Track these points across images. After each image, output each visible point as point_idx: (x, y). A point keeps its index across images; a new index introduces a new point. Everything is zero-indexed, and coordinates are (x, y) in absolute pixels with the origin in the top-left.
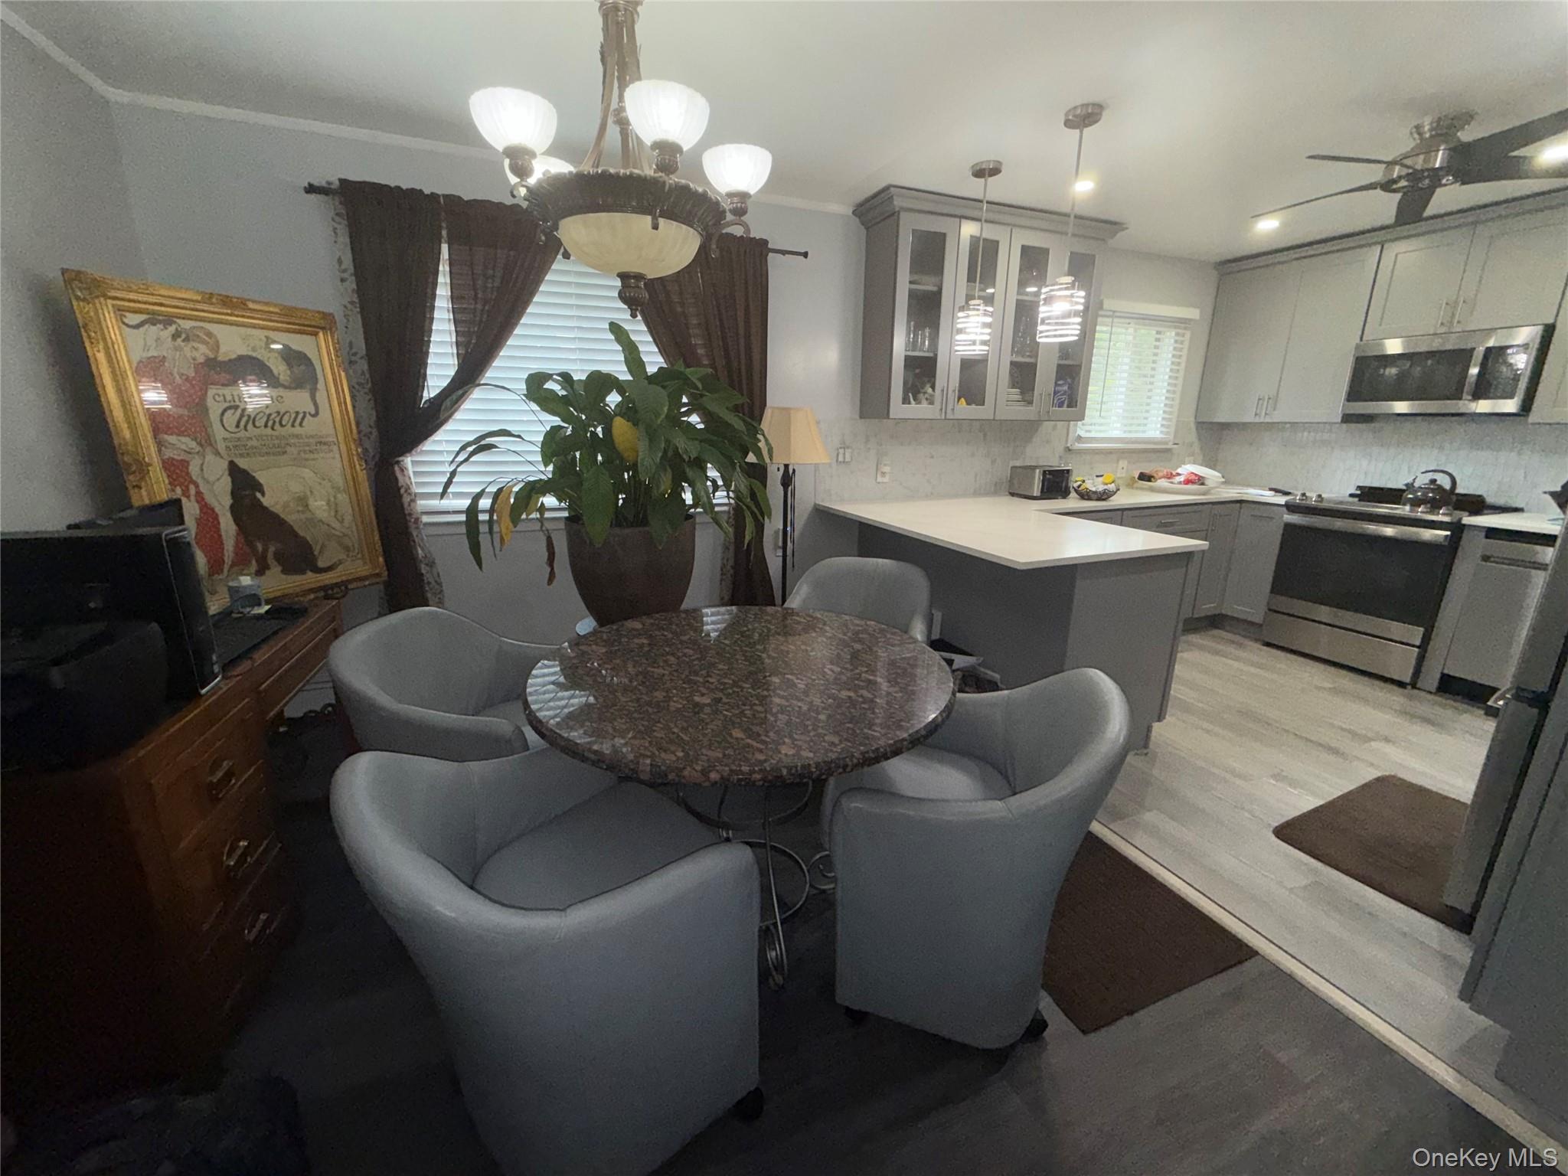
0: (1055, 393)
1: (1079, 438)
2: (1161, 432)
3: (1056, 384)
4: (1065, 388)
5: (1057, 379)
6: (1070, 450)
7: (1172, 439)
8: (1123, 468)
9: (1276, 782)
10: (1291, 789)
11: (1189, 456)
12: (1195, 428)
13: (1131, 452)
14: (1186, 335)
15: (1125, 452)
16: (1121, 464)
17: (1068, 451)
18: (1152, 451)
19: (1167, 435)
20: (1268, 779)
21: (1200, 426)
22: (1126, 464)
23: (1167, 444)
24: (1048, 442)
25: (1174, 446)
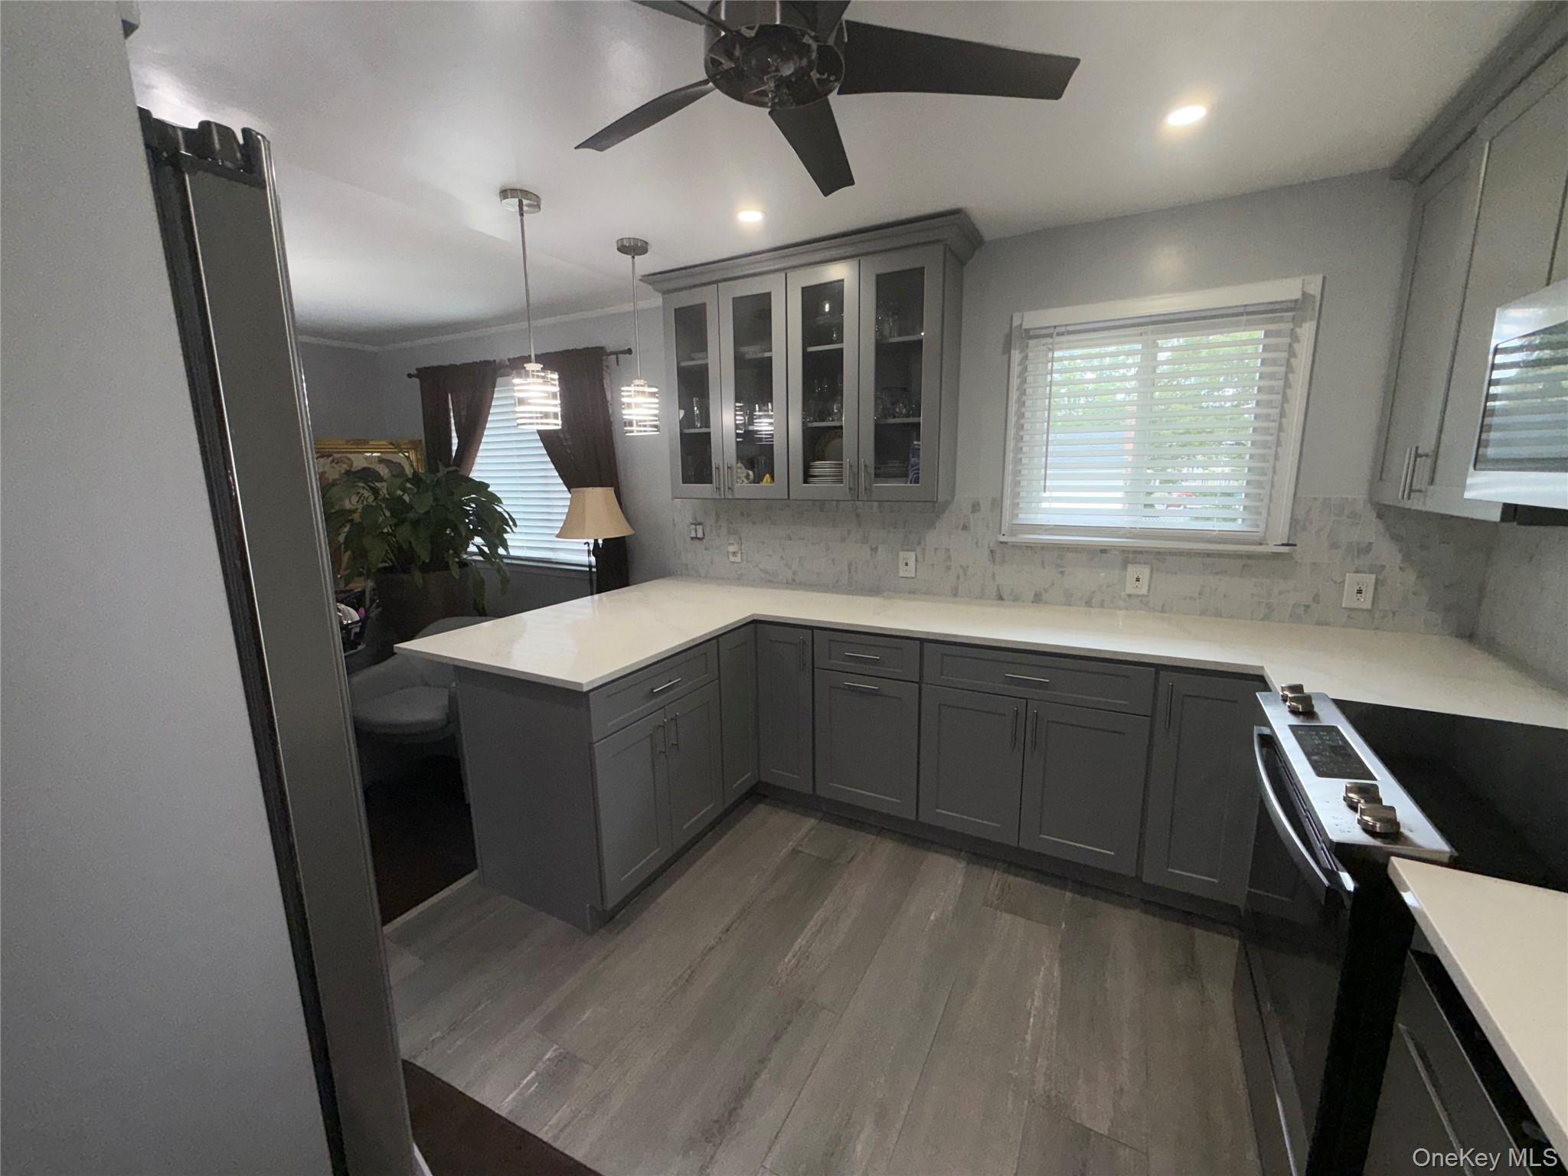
7: (1281, 532)
8: (1138, 580)
9: (549, 1059)
10: (537, 1075)
11: (1357, 571)
12: (1373, 516)
13: (1159, 553)
14: (1298, 330)
15: (1141, 552)
16: (1132, 571)
17: (1001, 543)
18: (1221, 555)
19: (1258, 526)
20: (555, 1051)
21: (1383, 512)
22: (1144, 572)
23: (1261, 544)
24: (965, 528)
25: (1286, 549)
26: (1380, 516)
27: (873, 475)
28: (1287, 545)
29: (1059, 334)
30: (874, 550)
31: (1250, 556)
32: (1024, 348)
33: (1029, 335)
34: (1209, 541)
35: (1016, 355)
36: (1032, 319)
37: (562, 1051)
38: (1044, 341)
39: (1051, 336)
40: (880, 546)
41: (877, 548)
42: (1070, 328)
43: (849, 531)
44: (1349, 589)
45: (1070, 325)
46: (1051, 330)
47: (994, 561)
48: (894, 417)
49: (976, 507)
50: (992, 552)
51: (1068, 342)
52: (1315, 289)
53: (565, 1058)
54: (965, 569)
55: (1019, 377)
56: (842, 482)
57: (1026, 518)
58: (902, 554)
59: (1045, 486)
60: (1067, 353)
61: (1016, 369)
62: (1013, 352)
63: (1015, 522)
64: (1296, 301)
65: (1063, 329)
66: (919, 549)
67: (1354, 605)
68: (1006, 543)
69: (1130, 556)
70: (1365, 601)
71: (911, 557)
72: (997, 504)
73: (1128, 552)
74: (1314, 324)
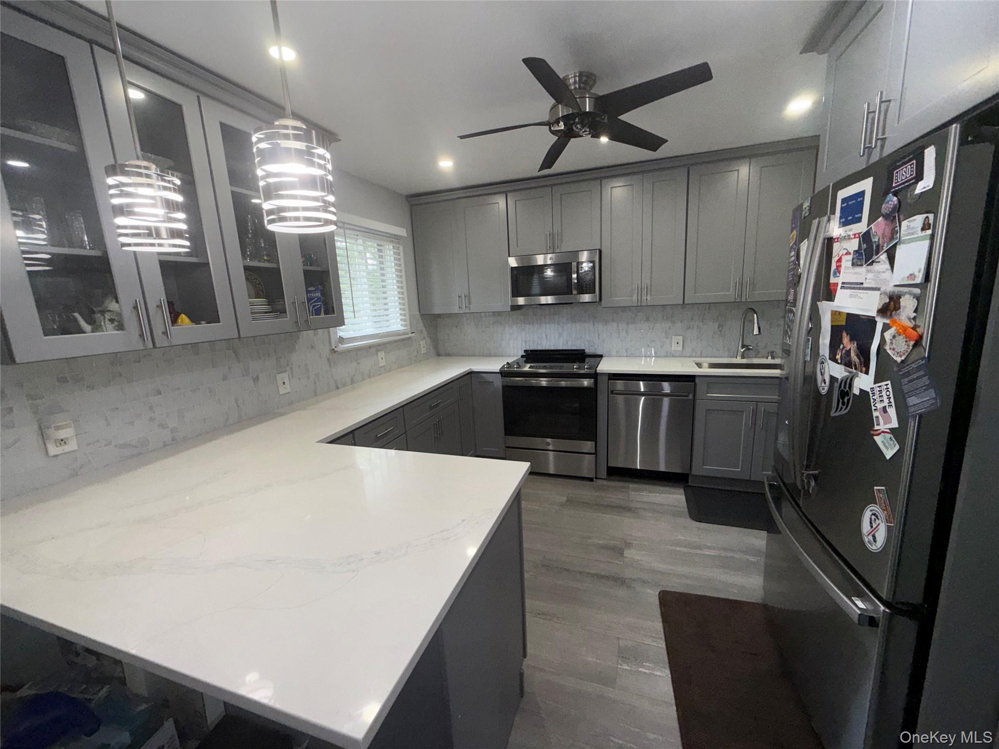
0: (309, 300)
1: (341, 340)
2: (402, 325)
3: (308, 292)
4: (318, 294)
5: (307, 286)
6: (335, 352)
9: (628, 666)
10: (641, 667)
11: (422, 340)
12: (421, 319)
13: (385, 344)
15: (381, 345)
16: (380, 355)
19: (406, 327)
20: (621, 665)
21: (423, 317)
22: (383, 355)
23: (408, 334)
24: (312, 347)
25: (412, 335)
30: (256, 379)
37: (620, 661)
40: (260, 375)
41: (258, 376)
43: (230, 368)
44: (422, 346)
47: (330, 366)
50: (328, 359)
53: (623, 657)
54: (317, 375)
58: (279, 377)
66: (288, 370)
68: (337, 352)
69: (378, 348)
70: (425, 351)
71: (285, 376)
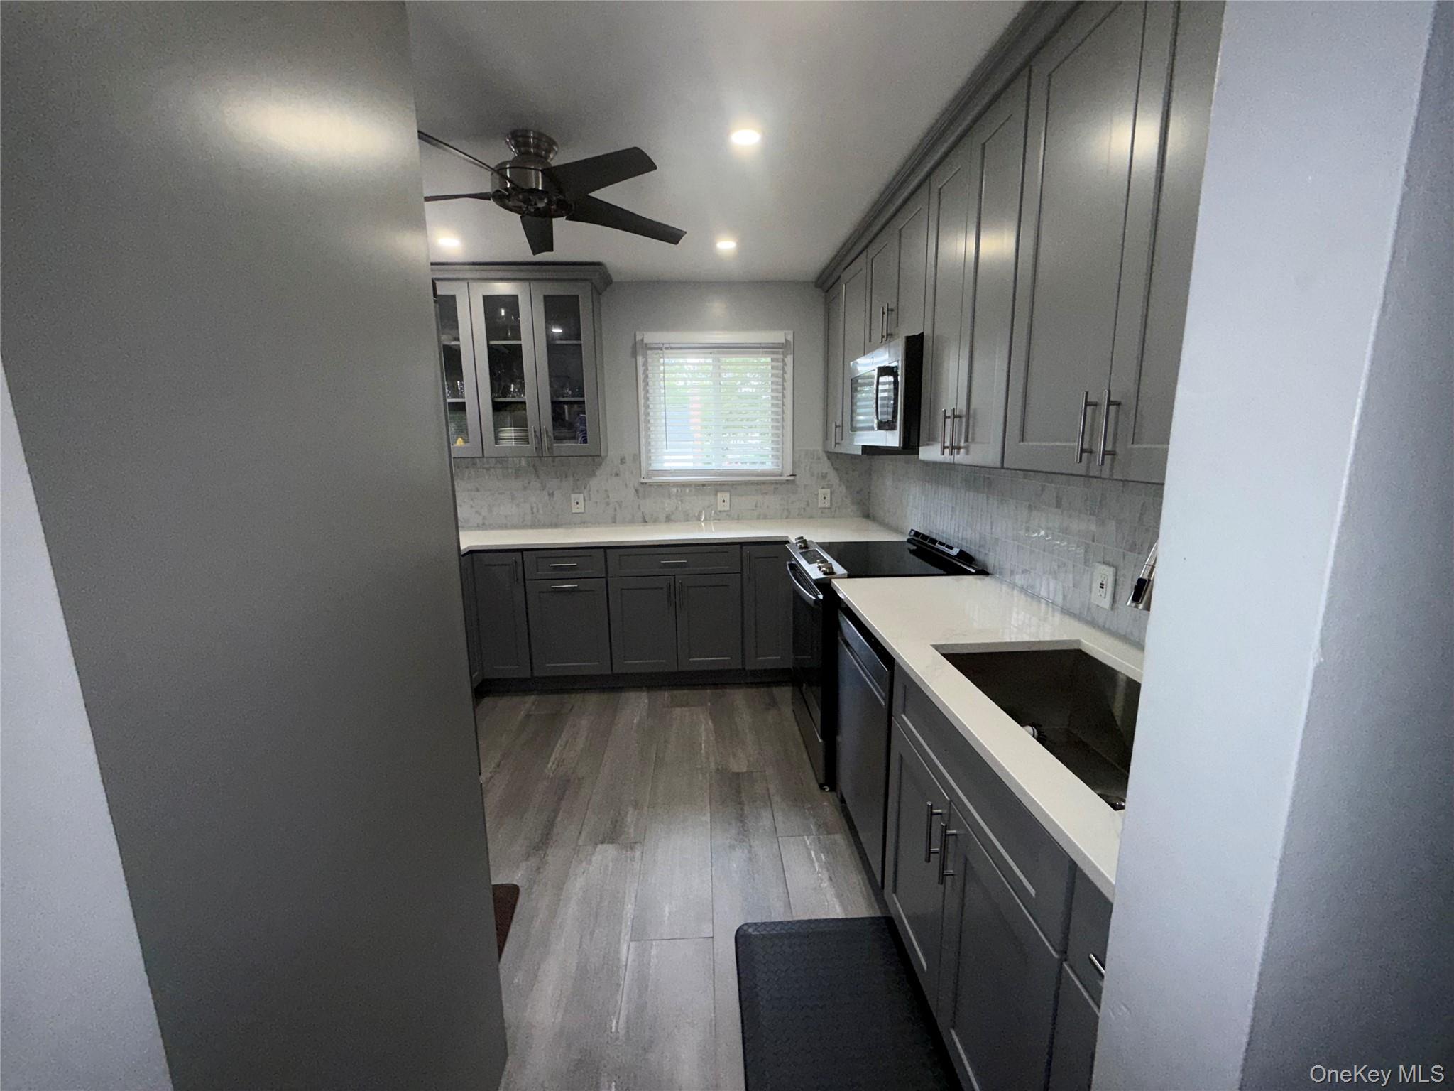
2: (772, 463)
6: (644, 483)
7: (789, 470)
8: (724, 501)
11: (823, 488)
12: (826, 458)
13: (733, 485)
14: (786, 359)
15: (724, 485)
16: (720, 496)
17: (642, 483)
18: (764, 483)
19: (778, 466)
21: (830, 455)
22: (727, 496)
23: (781, 476)
24: (617, 475)
25: (792, 478)
26: (829, 458)
27: (552, 437)
28: (793, 475)
29: (666, 348)
30: (551, 495)
31: (777, 483)
32: (645, 356)
33: (647, 347)
34: (758, 475)
35: (640, 360)
36: (651, 337)
38: (656, 351)
39: (661, 349)
40: (555, 492)
41: (553, 493)
42: (672, 346)
43: (529, 482)
44: (820, 497)
45: (672, 343)
46: (661, 346)
47: (638, 497)
48: (564, 397)
49: (623, 461)
50: (637, 490)
51: (671, 354)
52: (790, 338)
54: (620, 503)
55: (643, 373)
56: (528, 443)
57: (656, 466)
58: (573, 496)
59: (667, 445)
60: (673, 361)
61: (641, 369)
62: (638, 357)
63: (651, 469)
64: (783, 344)
65: (668, 346)
66: (585, 492)
67: (823, 506)
68: (646, 483)
69: (718, 487)
70: (828, 504)
71: (580, 497)
72: (637, 458)
73: (717, 485)
74: (792, 356)
